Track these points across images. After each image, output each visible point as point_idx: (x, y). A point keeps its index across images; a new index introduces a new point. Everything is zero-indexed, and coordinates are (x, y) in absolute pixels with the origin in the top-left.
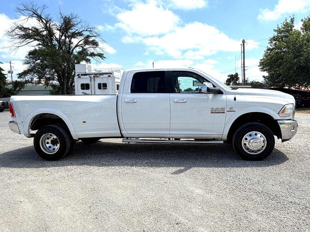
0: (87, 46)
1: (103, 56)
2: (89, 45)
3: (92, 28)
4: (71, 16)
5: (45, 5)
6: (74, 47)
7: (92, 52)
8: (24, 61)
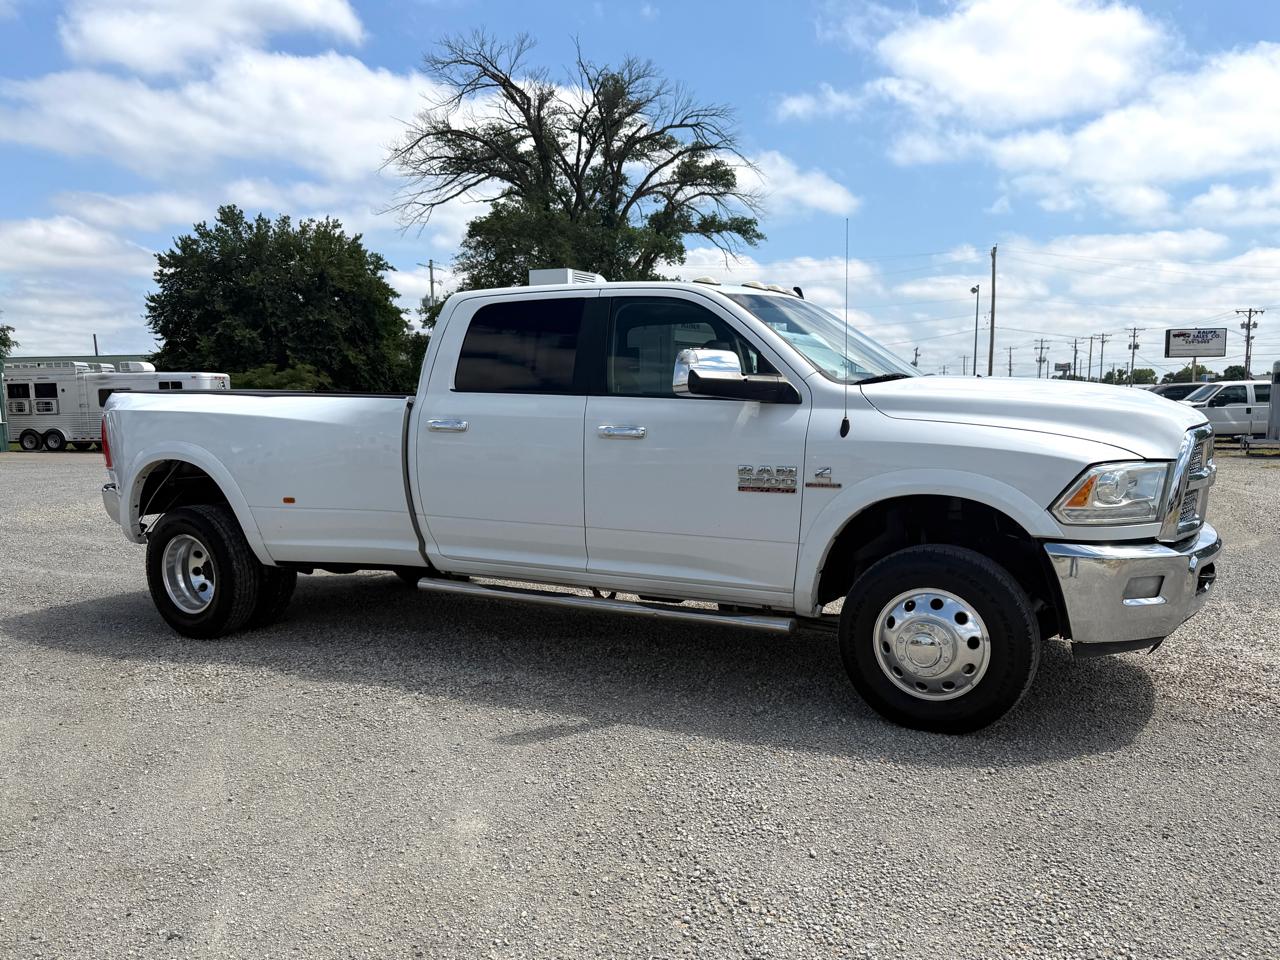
0: (689, 191)
1: (754, 231)
2: (700, 185)
3: (703, 113)
4: (626, 72)
5: (527, 36)
6: (631, 194)
7: (707, 213)
8: (457, 258)
